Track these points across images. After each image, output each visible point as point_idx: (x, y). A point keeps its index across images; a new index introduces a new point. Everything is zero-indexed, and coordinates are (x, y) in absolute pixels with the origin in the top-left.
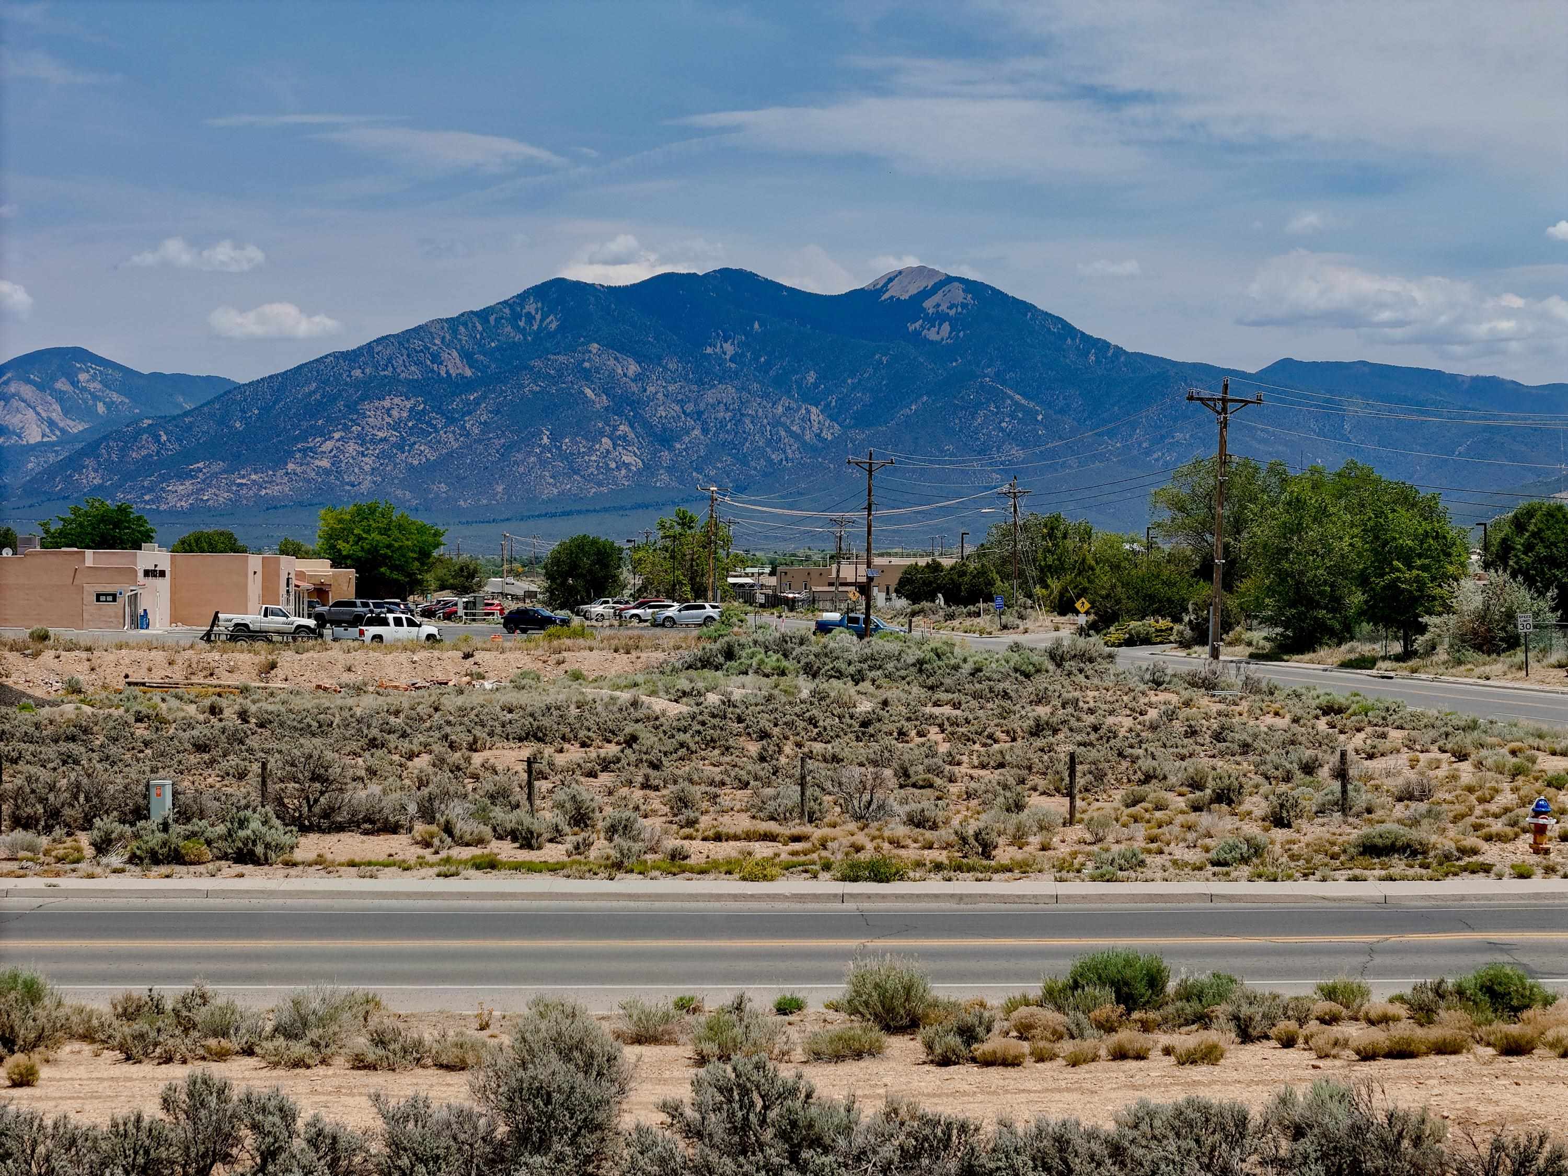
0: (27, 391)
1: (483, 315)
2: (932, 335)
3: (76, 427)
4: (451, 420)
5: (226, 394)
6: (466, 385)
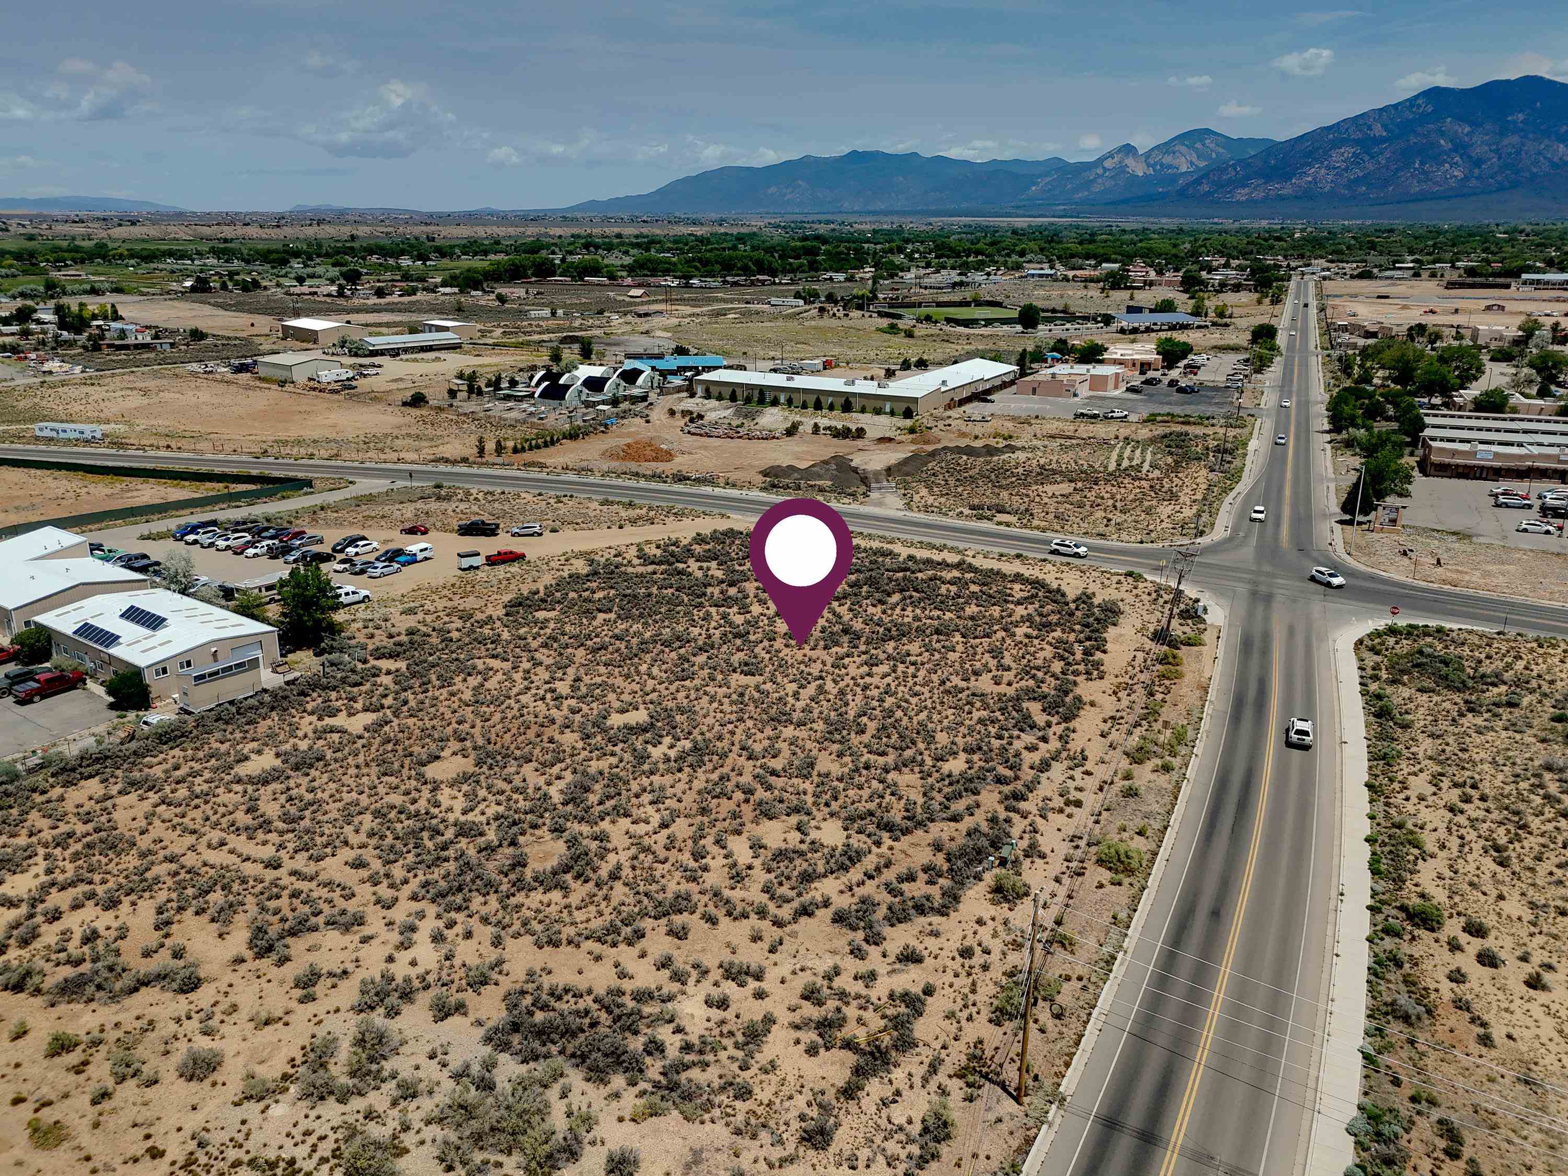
0: (1183, 149)
1: (1395, 106)
3: (1202, 164)
4: (1372, 157)
5: (1270, 148)
6: (1383, 140)
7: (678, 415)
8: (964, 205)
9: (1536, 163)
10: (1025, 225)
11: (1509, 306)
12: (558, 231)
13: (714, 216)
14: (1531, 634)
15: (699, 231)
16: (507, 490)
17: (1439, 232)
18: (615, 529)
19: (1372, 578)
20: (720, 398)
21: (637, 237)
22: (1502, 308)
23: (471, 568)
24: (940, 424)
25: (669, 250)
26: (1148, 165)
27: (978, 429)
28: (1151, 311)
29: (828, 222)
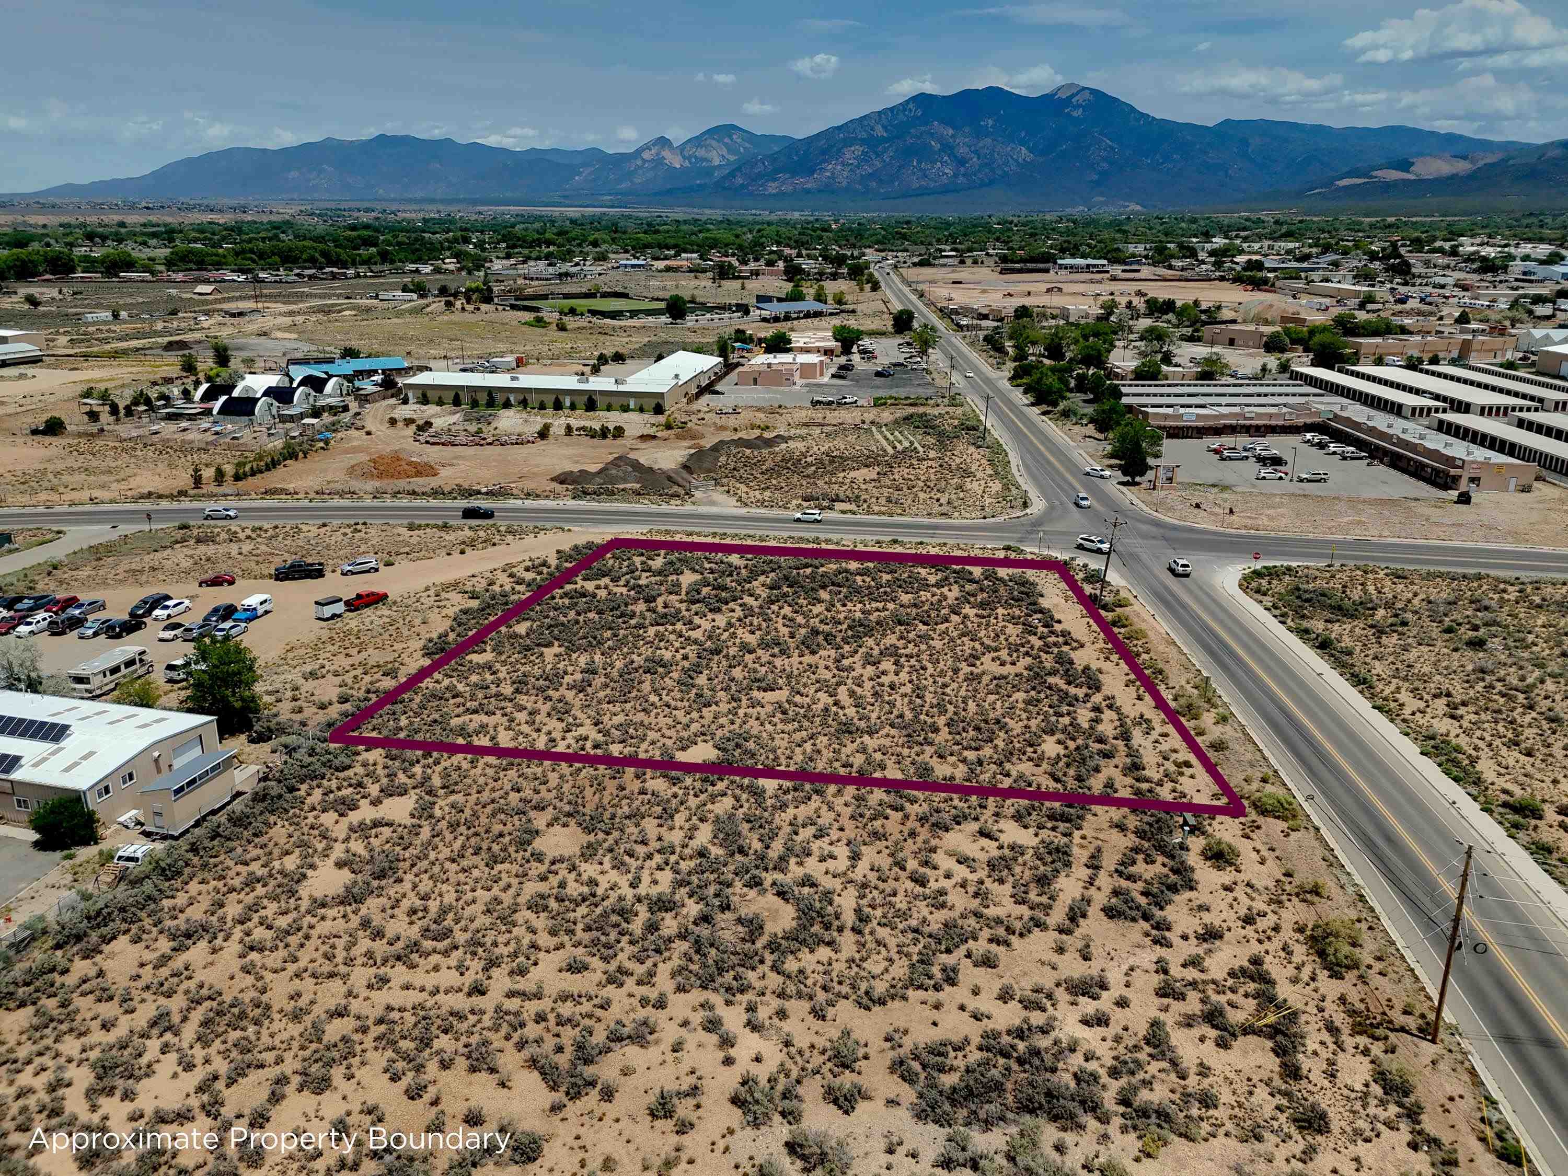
0: (714, 143)
1: (892, 109)
2: (1075, 114)
3: (732, 158)
4: (878, 155)
5: (791, 145)
6: (884, 140)
7: (400, 424)
8: (509, 194)
9: (1006, 164)
10: (578, 215)
11: (1066, 288)
12: (41, 220)
13: (233, 202)
14: (1351, 564)
15: (221, 219)
16: (280, 523)
17: (948, 224)
18: (456, 555)
19: (1191, 530)
20: (440, 403)
21: (144, 225)
22: (1060, 290)
23: (334, 616)
24: (694, 418)
25: (195, 240)
26: (684, 158)
27: (732, 421)
28: (780, 300)
29: (367, 210)
